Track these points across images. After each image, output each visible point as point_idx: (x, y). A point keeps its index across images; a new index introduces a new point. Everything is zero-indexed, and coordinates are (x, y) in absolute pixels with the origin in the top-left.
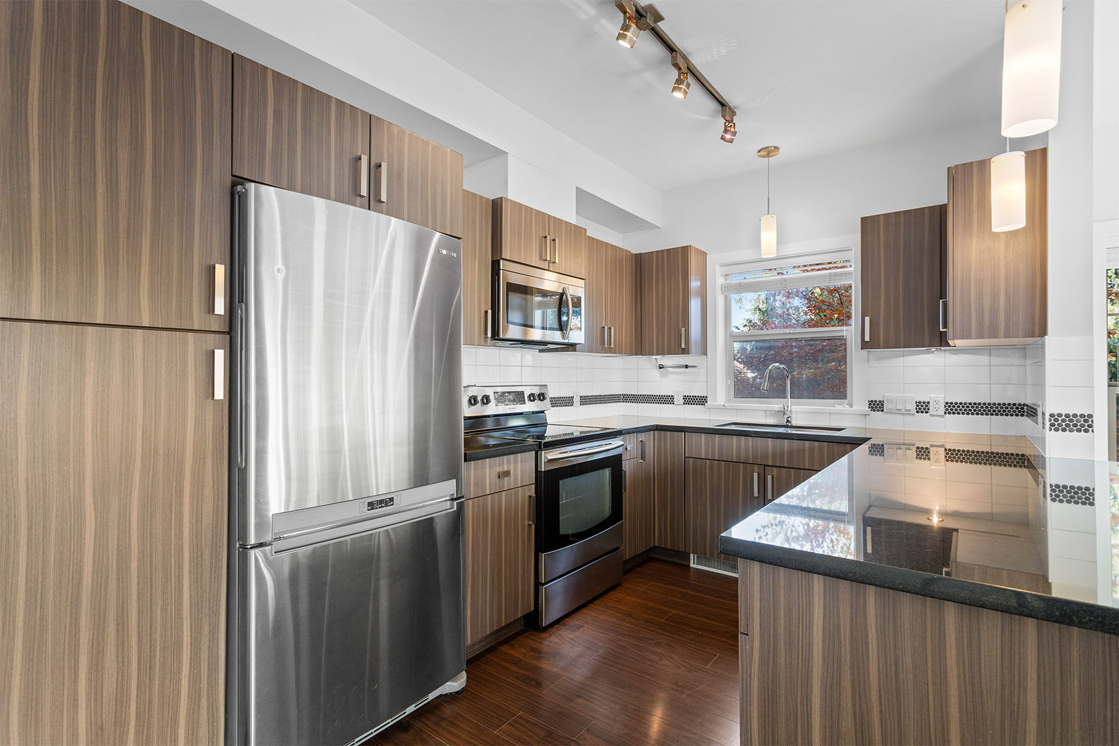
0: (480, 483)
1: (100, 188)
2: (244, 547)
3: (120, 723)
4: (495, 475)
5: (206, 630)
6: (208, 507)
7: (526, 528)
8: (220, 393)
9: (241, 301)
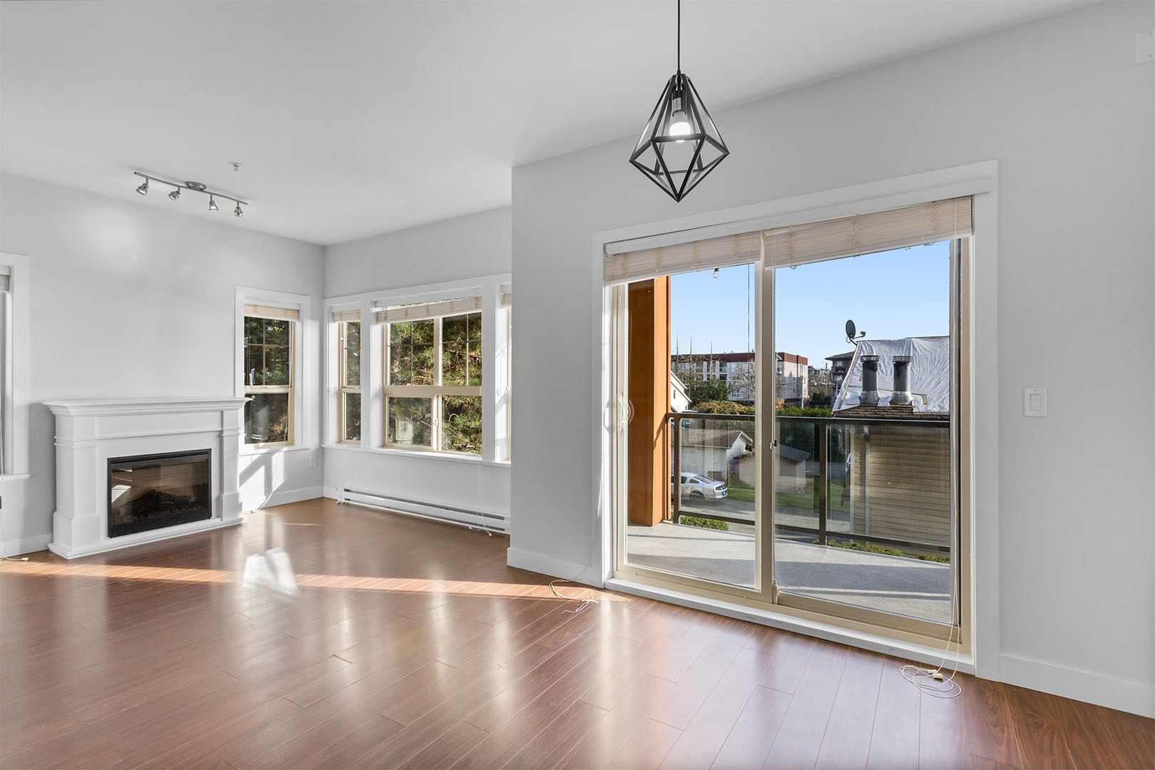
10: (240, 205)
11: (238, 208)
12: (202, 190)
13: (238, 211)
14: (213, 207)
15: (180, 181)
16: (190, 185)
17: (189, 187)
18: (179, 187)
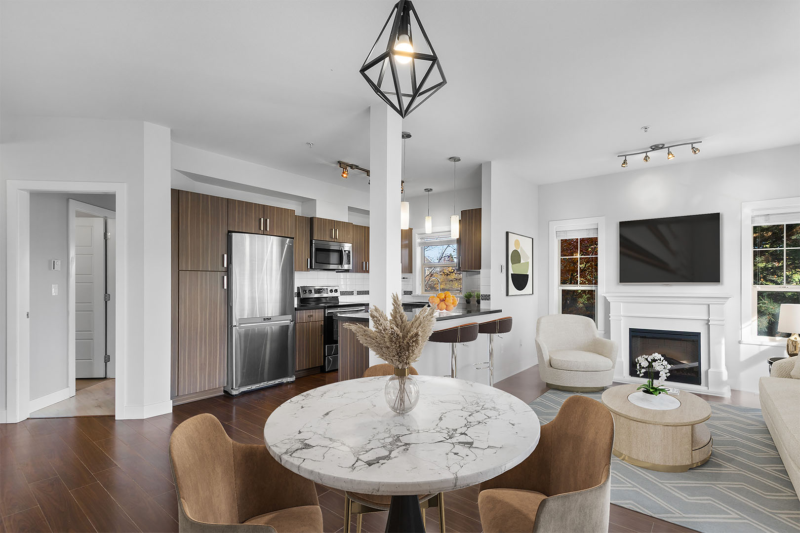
0: (301, 318)
1: (201, 239)
2: (231, 326)
3: (205, 364)
4: (307, 316)
5: (223, 347)
6: (223, 316)
7: (320, 336)
8: (225, 287)
9: (230, 263)
10: (694, 145)
11: (693, 148)
12: (662, 148)
13: (695, 150)
14: (670, 156)
15: (647, 148)
16: (653, 147)
17: (653, 150)
18: (646, 152)
